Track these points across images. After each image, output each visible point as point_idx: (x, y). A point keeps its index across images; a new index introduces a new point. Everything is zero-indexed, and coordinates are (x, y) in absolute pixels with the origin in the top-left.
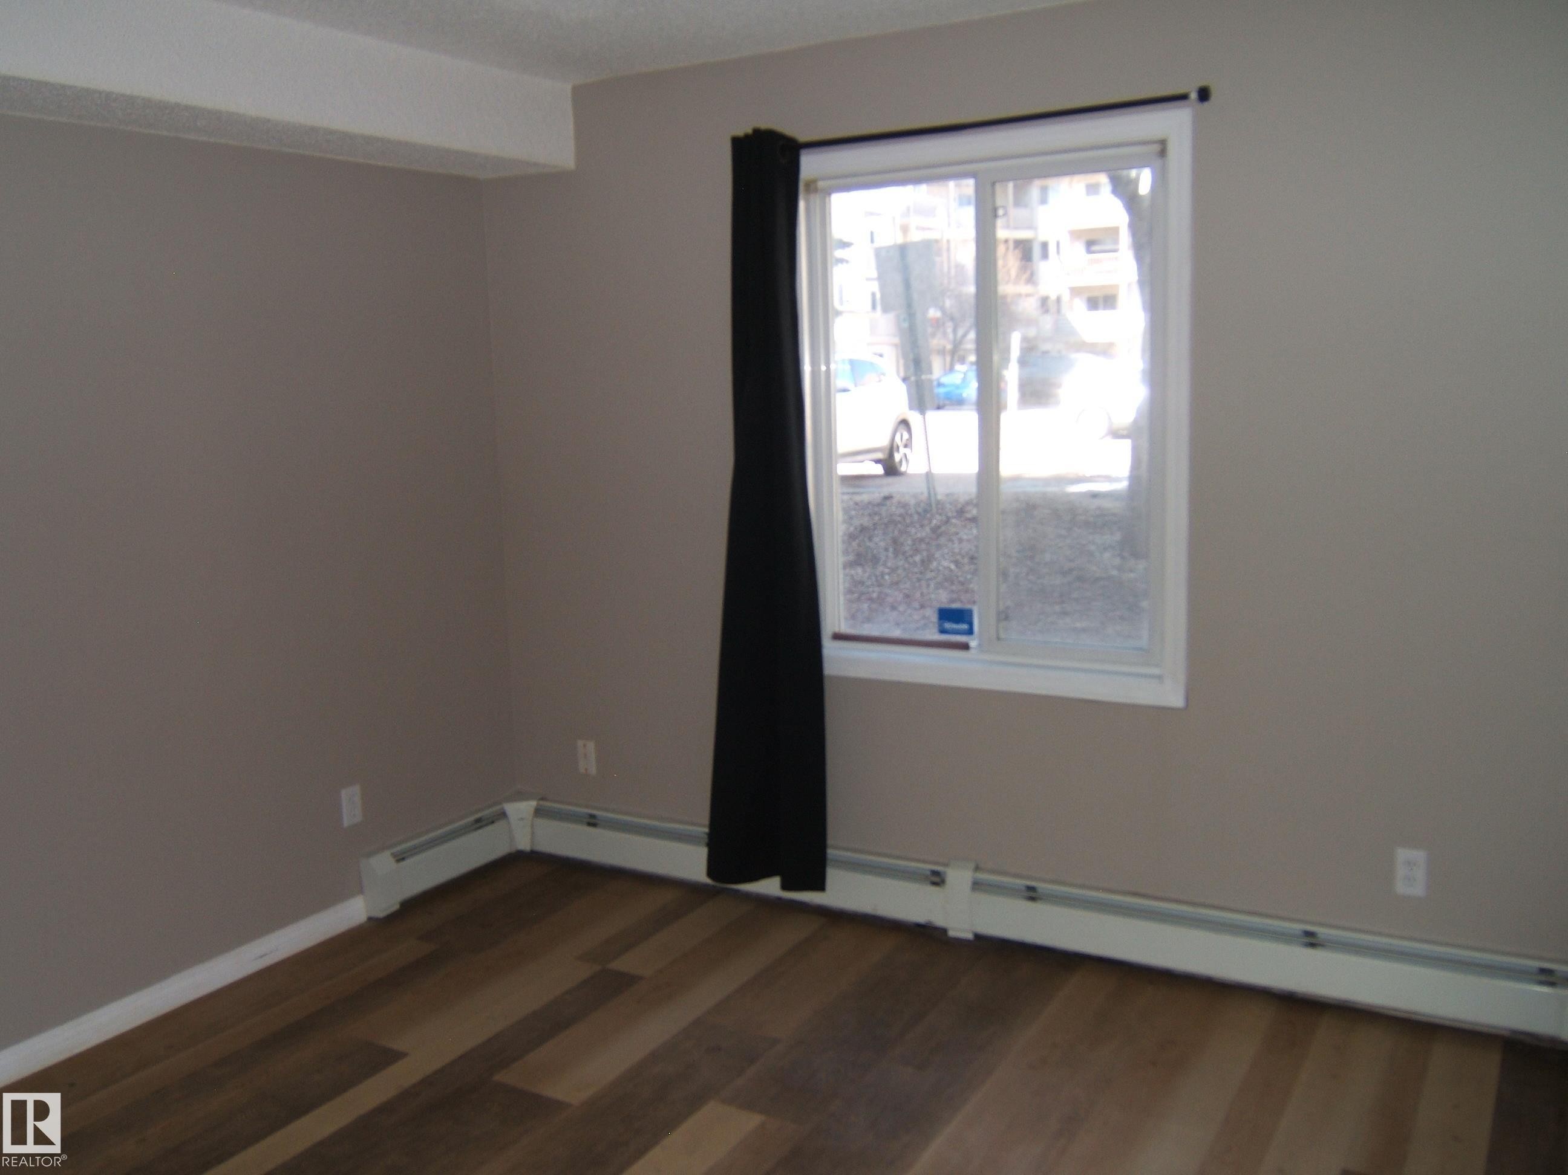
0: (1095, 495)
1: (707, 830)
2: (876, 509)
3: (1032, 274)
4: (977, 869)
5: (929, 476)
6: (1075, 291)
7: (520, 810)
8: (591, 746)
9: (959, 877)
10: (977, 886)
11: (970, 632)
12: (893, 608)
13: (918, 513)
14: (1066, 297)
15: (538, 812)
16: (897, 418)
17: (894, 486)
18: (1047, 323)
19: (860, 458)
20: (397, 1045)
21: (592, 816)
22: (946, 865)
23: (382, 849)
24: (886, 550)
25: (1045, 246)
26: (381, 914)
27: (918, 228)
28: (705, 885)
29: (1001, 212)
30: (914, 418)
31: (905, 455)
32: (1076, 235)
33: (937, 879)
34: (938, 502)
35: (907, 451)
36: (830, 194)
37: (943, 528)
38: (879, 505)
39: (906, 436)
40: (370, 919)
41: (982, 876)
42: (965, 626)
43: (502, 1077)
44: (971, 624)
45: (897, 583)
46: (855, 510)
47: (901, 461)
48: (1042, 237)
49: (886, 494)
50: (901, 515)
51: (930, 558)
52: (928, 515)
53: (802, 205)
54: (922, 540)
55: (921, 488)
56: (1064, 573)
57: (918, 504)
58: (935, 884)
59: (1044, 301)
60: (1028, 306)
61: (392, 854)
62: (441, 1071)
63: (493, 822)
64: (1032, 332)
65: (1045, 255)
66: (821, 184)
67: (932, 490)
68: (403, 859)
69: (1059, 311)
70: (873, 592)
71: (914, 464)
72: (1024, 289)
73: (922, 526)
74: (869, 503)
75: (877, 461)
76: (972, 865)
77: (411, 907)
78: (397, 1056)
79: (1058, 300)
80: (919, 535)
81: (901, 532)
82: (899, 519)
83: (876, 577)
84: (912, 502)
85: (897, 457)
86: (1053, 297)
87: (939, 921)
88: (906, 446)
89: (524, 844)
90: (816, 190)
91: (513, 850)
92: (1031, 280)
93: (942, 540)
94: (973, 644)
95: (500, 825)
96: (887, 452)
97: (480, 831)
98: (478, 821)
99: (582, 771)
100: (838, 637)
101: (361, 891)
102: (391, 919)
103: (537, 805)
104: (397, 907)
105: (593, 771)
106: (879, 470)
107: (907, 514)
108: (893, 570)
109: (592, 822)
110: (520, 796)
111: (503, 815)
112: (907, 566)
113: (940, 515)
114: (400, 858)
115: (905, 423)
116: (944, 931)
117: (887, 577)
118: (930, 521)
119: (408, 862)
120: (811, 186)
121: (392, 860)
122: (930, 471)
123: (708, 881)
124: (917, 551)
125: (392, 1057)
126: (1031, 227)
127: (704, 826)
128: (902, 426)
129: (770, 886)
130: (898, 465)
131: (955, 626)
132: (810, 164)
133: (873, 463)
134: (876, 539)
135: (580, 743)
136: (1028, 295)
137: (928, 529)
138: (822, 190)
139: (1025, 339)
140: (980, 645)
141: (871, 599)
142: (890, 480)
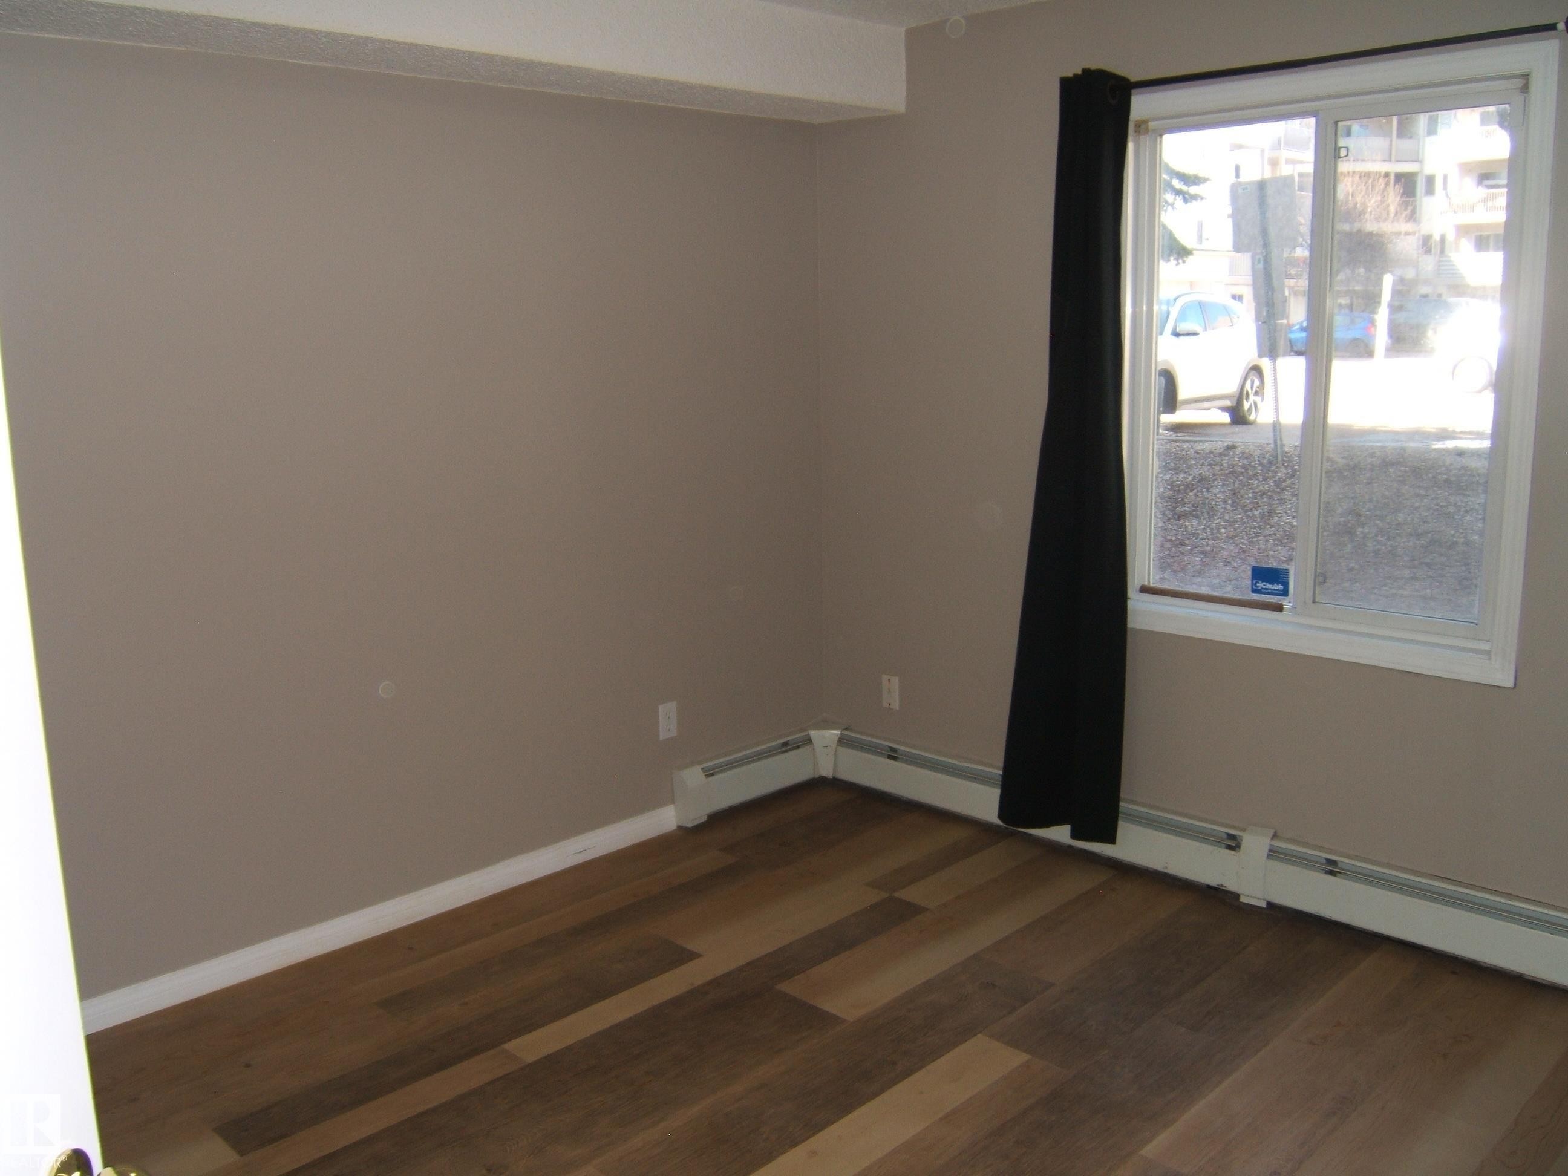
0: (1460, 453)
1: (1001, 772)
2: (1218, 459)
3: (1413, 212)
4: (1275, 836)
5: (1276, 426)
6: (1463, 230)
7: (826, 737)
8: (895, 680)
9: (1255, 843)
10: (1273, 854)
11: (1285, 593)
12: (1227, 563)
13: (1261, 464)
14: (1451, 237)
15: (842, 741)
16: (1249, 363)
17: (1241, 436)
18: (1428, 264)
19: (1206, 405)
20: (690, 946)
21: (893, 750)
22: (1244, 830)
23: (693, 764)
24: (1225, 502)
25: (1430, 180)
26: (690, 825)
27: (1289, 161)
28: (998, 826)
29: (1343, 153)
30: (1265, 363)
31: (1255, 404)
32: (1466, 168)
33: (1233, 843)
34: (1285, 454)
35: (1258, 399)
36: (1161, 136)
37: (1288, 482)
38: (1220, 455)
39: (1257, 383)
40: (680, 827)
41: (1279, 844)
42: (1281, 587)
43: (786, 987)
44: (1286, 585)
45: (1233, 537)
46: (1195, 459)
47: (1250, 409)
48: (1428, 170)
49: (1230, 444)
50: (1243, 467)
51: (1271, 513)
52: (1273, 468)
53: (1131, 146)
54: (1263, 494)
55: (1266, 439)
56: (1419, 536)
57: (1263, 456)
58: (1230, 847)
59: (1426, 241)
60: (1406, 246)
61: (702, 769)
62: (728, 974)
63: (798, 747)
64: (1410, 274)
65: (1430, 190)
66: (1152, 125)
67: (1279, 442)
68: (712, 774)
69: (1442, 251)
70: (1208, 545)
71: (1263, 414)
72: (1405, 227)
73: (1265, 479)
74: (1211, 452)
75: (1225, 409)
76: (1272, 832)
77: (719, 819)
78: (692, 956)
79: (1443, 239)
80: (1261, 488)
81: (1242, 484)
82: (1240, 470)
83: (1212, 529)
84: (1257, 453)
85: (1246, 405)
86: (1437, 237)
87: (1231, 886)
88: (1256, 393)
89: (826, 770)
90: (1147, 131)
91: (817, 776)
92: (1413, 217)
93: (1287, 495)
94: (1287, 606)
95: (804, 751)
96: (1236, 398)
97: (786, 755)
98: (785, 744)
99: (885, 704)
100: (1145, 590)
101: (673, 802)
102: (699, 829)
103: (841, 733)
104: (704, 819)
105: (896, 705)
106: (1226, 418)
107: (1250, 465)
108: (1231, 523)
109: (893, 755)
110: (825, 724)
111: (809, 741)
112: (1245, 520)
113: (1286, 468)
114: (710, 773)
115: (1256, 369)
116: (1237, 896)
117: (1223, 530)
118: (1276, 472)
119: (716, 777)
120: (1142, 127)
121: (702, 776)
122: (1278, 420)
123: (998, 822)
124: (1257, 506)
125: (685, 956)
126: (1417, 160)
127: (997, 768)
128: (1253, 372)
129: (1060, 834)
130: (1247, 414)
131: (1269, 586)
132: (1141, 105)
133: (1219, 411)
134: (1215, 491)
135: (885, 677)
136: (1407, 234)
137: (1271, 482)
138: (1153, 131)
139: (1402, 280)
140: (1294, 607)
141: (1203, 553)
142: (1237, 429)
